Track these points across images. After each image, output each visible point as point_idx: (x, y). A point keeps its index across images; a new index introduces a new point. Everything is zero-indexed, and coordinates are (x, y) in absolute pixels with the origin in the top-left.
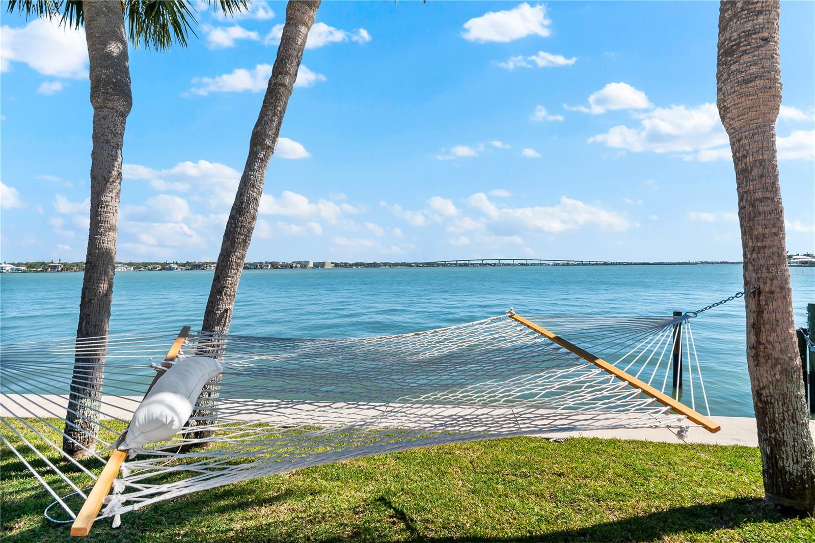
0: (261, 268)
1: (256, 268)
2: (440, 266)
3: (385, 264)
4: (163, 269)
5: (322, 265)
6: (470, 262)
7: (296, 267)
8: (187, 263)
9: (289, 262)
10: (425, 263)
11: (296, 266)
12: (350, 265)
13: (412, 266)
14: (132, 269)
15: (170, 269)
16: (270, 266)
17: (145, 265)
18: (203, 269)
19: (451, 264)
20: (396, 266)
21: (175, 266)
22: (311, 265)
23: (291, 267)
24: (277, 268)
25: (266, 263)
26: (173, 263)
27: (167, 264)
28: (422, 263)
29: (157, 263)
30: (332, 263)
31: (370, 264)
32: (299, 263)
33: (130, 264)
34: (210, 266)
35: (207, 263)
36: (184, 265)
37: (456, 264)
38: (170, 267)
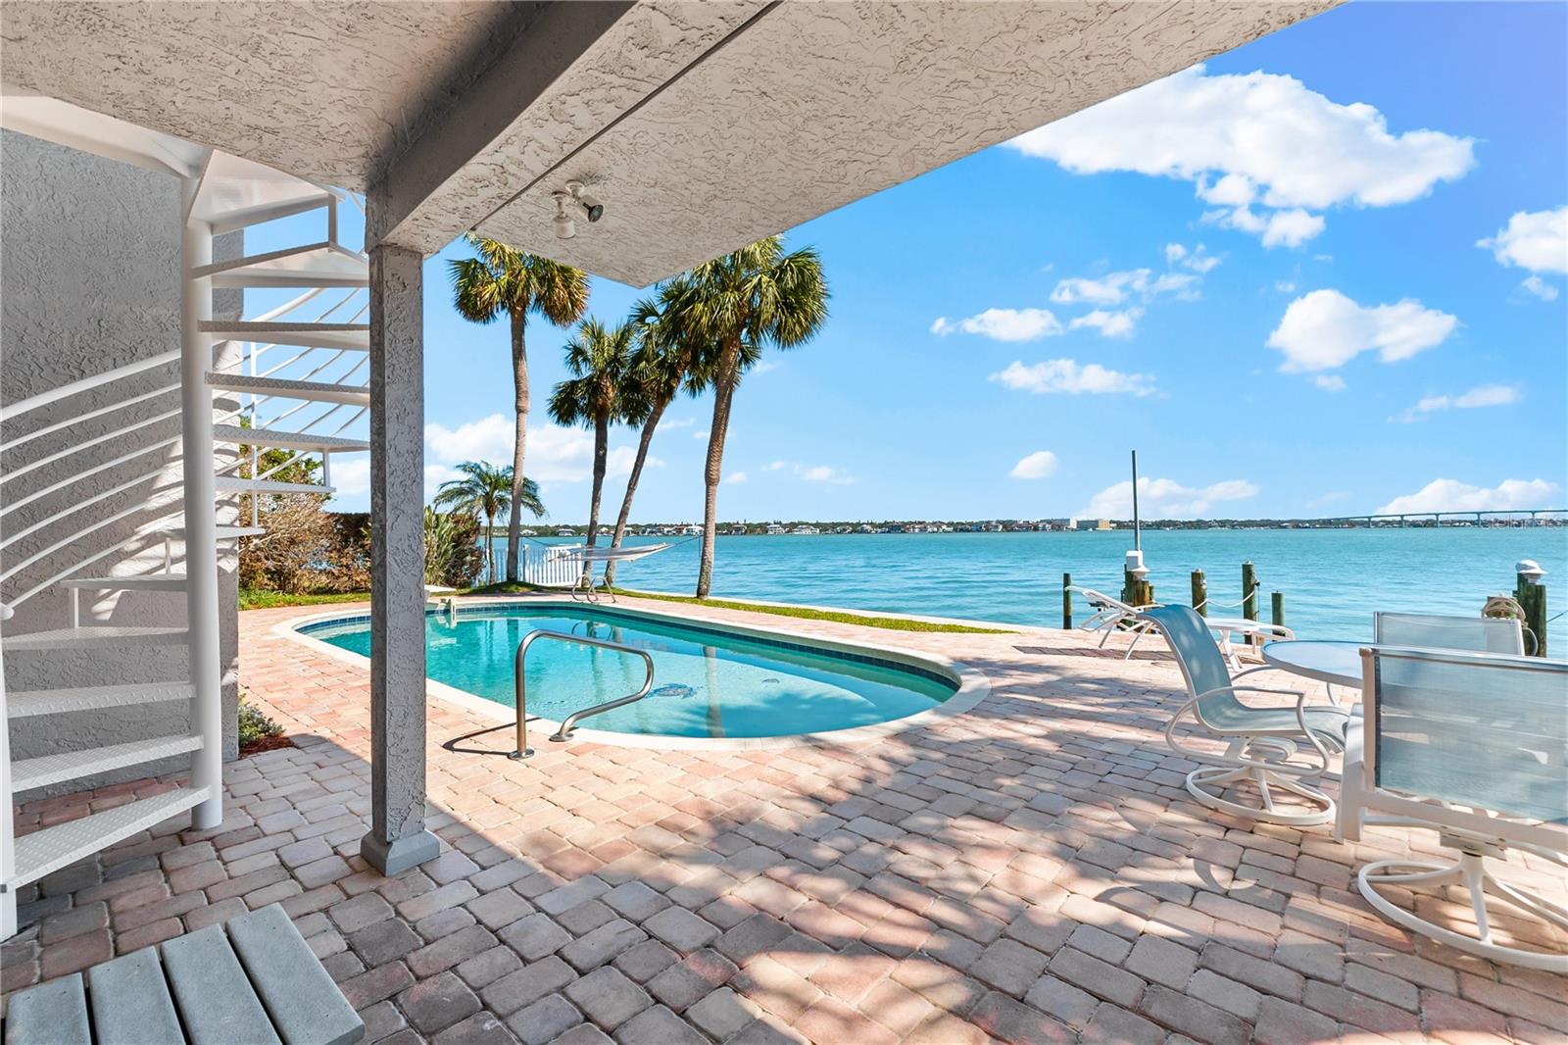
0: (988, 530)
1: (979, 530)
2: (1357, 527)
3: (1222, 524)
4: (854, 531)
5: (1094, 524)
6: (1441, 518)
7: (1044, 529)
8: (886, 523)
9: (1033, 520)
10: (1318, 521)
11: (1044, 526)
12: (1148, 525)
13: (1285, 527)
14: (818, 531)
15: (863, 531)
16: (1001, 527)
17: (834, 525)
18: (902, 532)
19: (1388, 523)
20: (1245, 526)
21: (869, 528)
22: (1073, 525)
23: (1036, 529)
24: (1012, 530)
25: (998, 522)
26: (867, 524)
27: (859, 524)
28: (1308, 522)
29: (847, 524)
30: (1112, 522)
31: (1190, 522)
32: (1049, 522)
33: (816, 525)
34: (914, 528)
35: (911, 523)
36: (881, 526)
37: (1400, 522)
38: (862, 529)
